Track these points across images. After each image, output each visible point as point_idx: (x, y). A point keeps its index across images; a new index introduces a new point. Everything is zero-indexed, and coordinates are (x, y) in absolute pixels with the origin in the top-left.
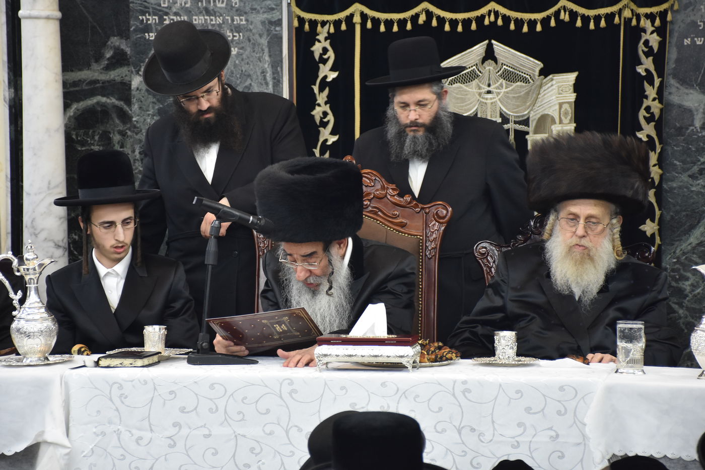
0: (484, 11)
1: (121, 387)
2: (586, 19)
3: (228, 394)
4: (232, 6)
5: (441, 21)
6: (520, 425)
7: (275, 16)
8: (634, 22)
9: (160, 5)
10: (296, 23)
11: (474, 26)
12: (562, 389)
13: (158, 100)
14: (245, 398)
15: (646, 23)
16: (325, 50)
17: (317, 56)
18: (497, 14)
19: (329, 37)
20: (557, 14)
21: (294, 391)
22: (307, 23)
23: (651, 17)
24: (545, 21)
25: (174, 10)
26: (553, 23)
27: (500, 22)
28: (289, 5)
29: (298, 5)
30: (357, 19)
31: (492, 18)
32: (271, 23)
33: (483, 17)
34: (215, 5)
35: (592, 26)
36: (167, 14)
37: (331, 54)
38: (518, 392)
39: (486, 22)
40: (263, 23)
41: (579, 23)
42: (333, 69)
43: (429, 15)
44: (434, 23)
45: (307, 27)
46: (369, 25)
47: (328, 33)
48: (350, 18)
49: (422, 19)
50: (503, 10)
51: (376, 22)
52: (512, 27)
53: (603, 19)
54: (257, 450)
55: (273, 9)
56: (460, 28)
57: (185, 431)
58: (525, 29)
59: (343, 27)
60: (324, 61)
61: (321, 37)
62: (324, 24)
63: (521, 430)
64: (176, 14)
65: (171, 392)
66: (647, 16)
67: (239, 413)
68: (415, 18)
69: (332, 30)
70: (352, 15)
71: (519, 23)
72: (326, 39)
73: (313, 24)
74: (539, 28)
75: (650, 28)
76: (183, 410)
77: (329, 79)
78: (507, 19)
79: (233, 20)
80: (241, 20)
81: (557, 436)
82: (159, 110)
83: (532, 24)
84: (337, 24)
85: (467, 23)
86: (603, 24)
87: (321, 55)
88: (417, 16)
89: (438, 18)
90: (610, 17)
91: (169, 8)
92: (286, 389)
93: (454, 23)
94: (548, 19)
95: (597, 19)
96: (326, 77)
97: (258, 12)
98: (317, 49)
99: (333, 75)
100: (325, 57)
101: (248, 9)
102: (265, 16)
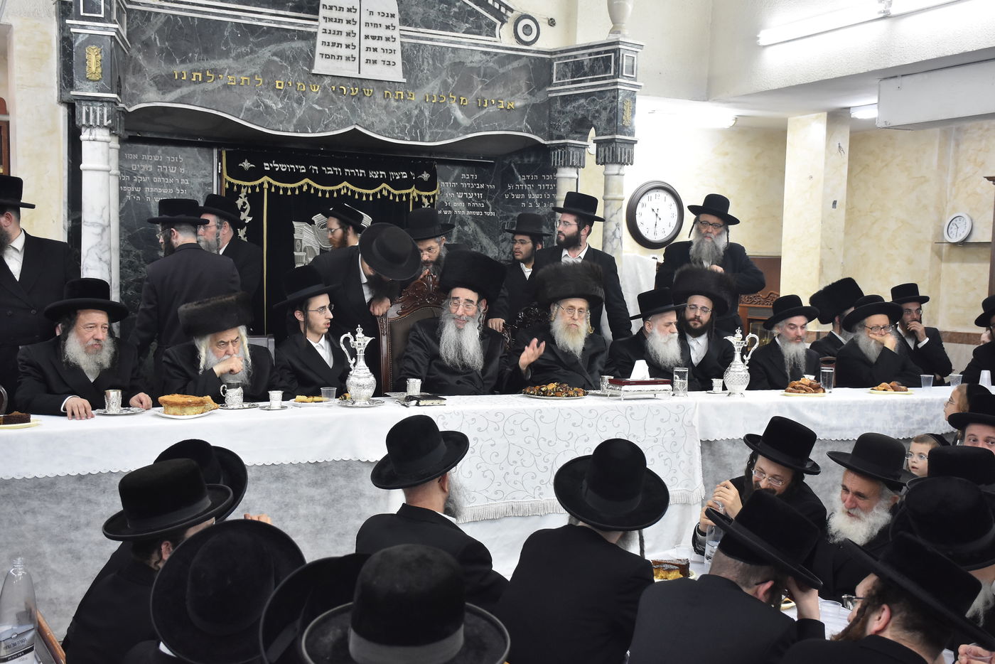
0: (340, 186)
1: (444, 418)
2: (394, 196)
3: (505, 419)
4: (180, 173)
5: (316, 190)
6: (658, 429)
7: (209, 180)
8: (417, 199)
9: (131, 169)
10: (227, 186)
11: (335, 195)
12: (678, 407)
13: (128, 230)
14: (515, 421)
15: (425, 200)
16: (245, 204)
17: (239, 207)
18: (347, 188)
19: (247, 195)
20: (381, 191)
21: (542, 417)
22: (235, 187)
23: (428, 197)
24: (375, 195)
25: (141, 173)
26: (379, 196)
27: (349, 193)
28: (220, 175)
29: (228, 175)
30: (266, 186)
31: (345, 191)
32: (205, 184)
33: (340, 190)
34: (168, 171)
35: (397, 200)
36: (136, 175)
37: (248, 206)
38: (657, 411)
39: (342, 193)
40: (200, 184)
41: (391, 198)
42: (249, 216)
43: (309, 186)
44: (312, 191)
45: (235, 188)
46: (273, 190)
47: (247, 192)
48: (261, 185)
49: (305, 188)
50: (351, 187)
51: (277, 188)
52: (357, 197)
53: (404, 197)
54: (521, 453)
55: (206, 176)
56: (327, 196)
57: (480, 443)
58: (364, 199)
59: (258, 190)
60: (244, 210)
61: (242, 195)
62: (245, 187)
63: (658, 432)
64: (142, 175)
65: (473, 419)
66: (426, 197)
67: (512, 430)
68: (301, 187)
69: (250, 191)
70: (263, 183)
71: (361, 195)
72: (245, 197)
73: (239, 187)
74: (371, 199)
75: (427, 204)
76: (479, 430)
77: (247, 222)
78: (353, 192)
79: (180, 181)
80: (186, 182)
81: (675, 433)
82: (129, 236)
83: (367, 196)
84: (253, 188)
85: (331, 192)
86: (404, 199)
87: (242, 206)
88: (302, 186)
89: (315, 188)
90: (408, 195)
91: (138, 171)
92: (538, 415)
93: (324, 192)
94: (376, 193)
95: (401, 196)
96: (245, 220)
97: (197, 177)
98: (239, 202)
99: (250, 219)
100: (245, 208)
101: (190, 175)
102: (202, 179)
